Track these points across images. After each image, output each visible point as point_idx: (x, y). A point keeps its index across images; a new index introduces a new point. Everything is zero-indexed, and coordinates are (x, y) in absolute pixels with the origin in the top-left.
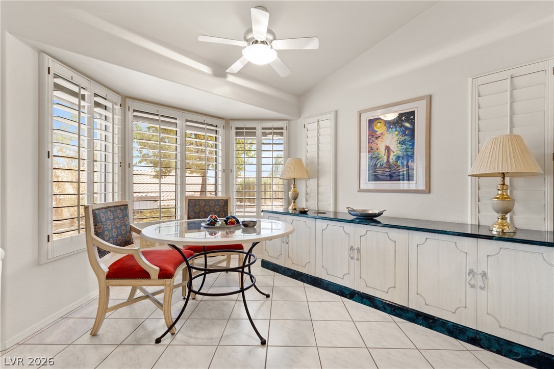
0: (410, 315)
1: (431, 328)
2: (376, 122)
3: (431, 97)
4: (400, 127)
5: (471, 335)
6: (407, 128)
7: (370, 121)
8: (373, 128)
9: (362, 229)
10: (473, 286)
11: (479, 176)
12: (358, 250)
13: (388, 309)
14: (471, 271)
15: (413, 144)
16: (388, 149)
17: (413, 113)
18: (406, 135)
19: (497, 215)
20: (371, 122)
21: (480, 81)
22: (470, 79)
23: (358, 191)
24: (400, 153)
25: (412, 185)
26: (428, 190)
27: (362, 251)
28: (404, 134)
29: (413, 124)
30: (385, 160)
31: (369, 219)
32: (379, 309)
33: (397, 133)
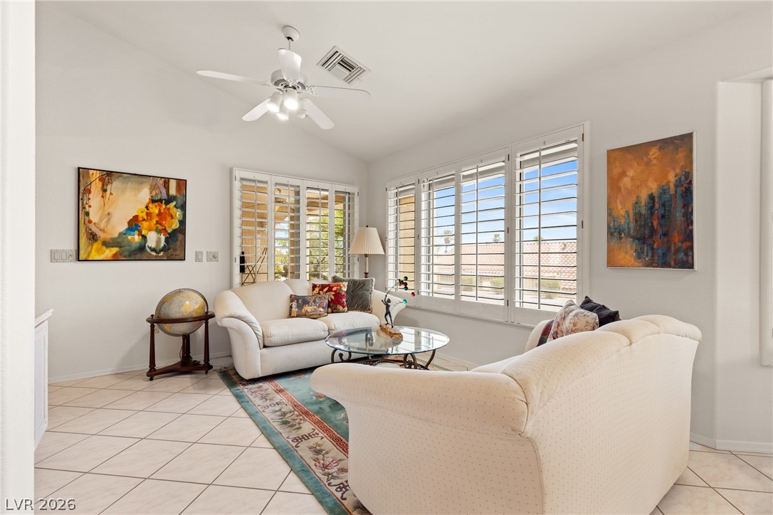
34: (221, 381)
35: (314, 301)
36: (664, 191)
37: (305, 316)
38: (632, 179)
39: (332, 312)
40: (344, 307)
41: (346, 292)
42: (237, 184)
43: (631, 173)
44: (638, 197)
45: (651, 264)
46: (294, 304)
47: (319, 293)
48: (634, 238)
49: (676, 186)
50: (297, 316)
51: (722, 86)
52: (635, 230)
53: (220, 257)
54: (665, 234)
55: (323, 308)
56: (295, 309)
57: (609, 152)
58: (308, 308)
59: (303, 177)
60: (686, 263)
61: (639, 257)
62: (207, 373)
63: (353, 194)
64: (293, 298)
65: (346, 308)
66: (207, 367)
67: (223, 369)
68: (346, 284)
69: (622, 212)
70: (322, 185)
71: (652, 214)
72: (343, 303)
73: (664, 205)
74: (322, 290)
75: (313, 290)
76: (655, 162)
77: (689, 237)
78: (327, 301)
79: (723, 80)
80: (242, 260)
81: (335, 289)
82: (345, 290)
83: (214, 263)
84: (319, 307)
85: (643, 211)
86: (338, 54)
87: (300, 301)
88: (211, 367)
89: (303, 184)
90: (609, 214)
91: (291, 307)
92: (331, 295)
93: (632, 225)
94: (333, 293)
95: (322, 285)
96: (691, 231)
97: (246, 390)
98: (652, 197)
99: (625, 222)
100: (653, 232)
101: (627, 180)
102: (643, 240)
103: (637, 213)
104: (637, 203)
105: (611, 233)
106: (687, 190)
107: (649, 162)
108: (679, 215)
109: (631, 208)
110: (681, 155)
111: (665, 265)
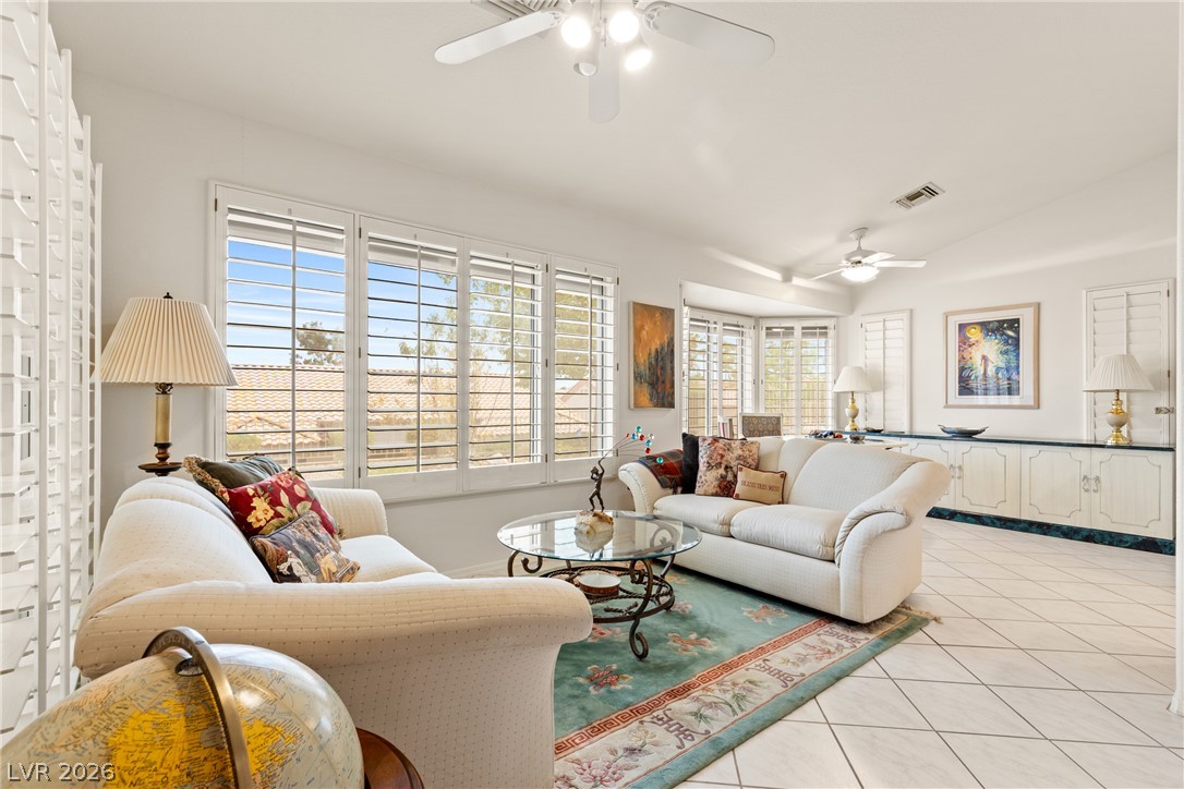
0: (1021, 526)
1: (1045, 534)
2: (969, 328)
3: (1039, 305)
4: (1002, 335)
5: (1085, 534)
6: (1009, 337)
7: (960, 325)
8: (964, 334)
9: (965, 445)
10: (1087, 491)
11: (1095, 392)
12: (960, 468)
13: (998, 523)
14: (1085, 477)
15: (1018, 354)
16: (984, 358)
17: (1017, 321)
18: (1008, 344)
19: (1112, 428)
20: (962, 327)
21: (1095, 294)
22: (1084, 292)
23: (945, 407)
24: (1002, 365)
25: (1015, 400)
26: (1037, 406)
27: (965, 468)
28: (1006, 343)
29: (1018, 332)
30: (982, 372)
31: (968, 435)
32: (987, 525)
33: (997, 341)
36: (662, 348)
38: (648, 334)
43: (646, 328)
44: (650, 350)
45: (656, 406)
48: (649, 384)
49: (667, 346)
52: (649, 377)
54: (663, 382)
57: (635, 304)
60: (671, 405)
61: (651, 400)
69: (642, 361)
71: (657, 365)
73: (662, 359)
76: (658, 323)
77: (673, 386)
85: (653, 362)
90: (634, 361)
93: (647, 373)
96: (674, 381)
98: (656, 351)
99: (644, 369)
100: (657, 378)
101: (644, 333)
102: (653, 385)
103: (650, 363)
104: (650, 354)
105: (636, 378)
106: (672, 351)
107: (655, 324)
108: (669, 368)
109: (646, 357)
110: (670, 324)
111: (663, 406)
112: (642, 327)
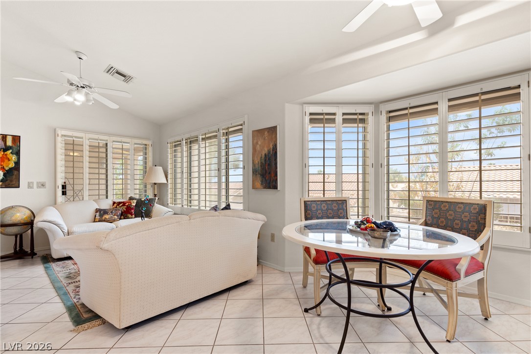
34: (40, 262)
35: (112, 212)
36: (269, 152)
37: (105, 221)
38: (260, 145)
39: (124, 218)
40: (132, 215)
41: (135, 206)
42: (59, 139)
43: (259, 143)
44: (262, 155)
45: (265, 188)
46: (98, 214)
47: (116, 207)
48: (261, 175)
49: (273, 150)
50: (99, 221)
51: (287, 105)
52: (261, 171)
53: (47, 185)
54: (269, 173)
55: (117, 216)
56: (98, 217)
57: (253, 131)
58: (107, 216)
59: (110, 135)
60: (275, 187)
61: (262, 184)
62: (32, 258)
63: (148, 145)
64: (97, 210)
65: (134, 216)
66: (33, 254)
67: (45, 255)
68: (135, 201)
69: (257, 162)
70: (124, 140)
71: (266, 163)
72: (132, 212)
73: (269, 159)
74: (118, 205)
75: (113, 205)
76: (266, 138)
77: (276, 175)
78: (120, 212)
79: (287, 103)
80: (64, 187)
81: (127, 204)
82: (134, 205)
83: (42, 190)
84: (114, 216)
85: (263, 162)
86: (113, 69)
87: (102, 212)
88: (36, 254)
89: (109, 139)
90: (253, 163)
91: (95, 216)
92: (124, 208)
93: (260, 168)
94: (126, 207)
95: (119, 202)
96: (277, 172)
97: (53, 265)
98: (265, 155)
99: (258, 167)
100: (266, 172)
101: (258, 146)
102: (263, 176)
103: (262, 163)
104: (261, 157)
105: (253, 172)
106: (276, 153)
107: (265, 138)
108: (273, 164)
109: (259, 159)
110: (274, 136)
111: (270, 188)
112: (257, 143)
